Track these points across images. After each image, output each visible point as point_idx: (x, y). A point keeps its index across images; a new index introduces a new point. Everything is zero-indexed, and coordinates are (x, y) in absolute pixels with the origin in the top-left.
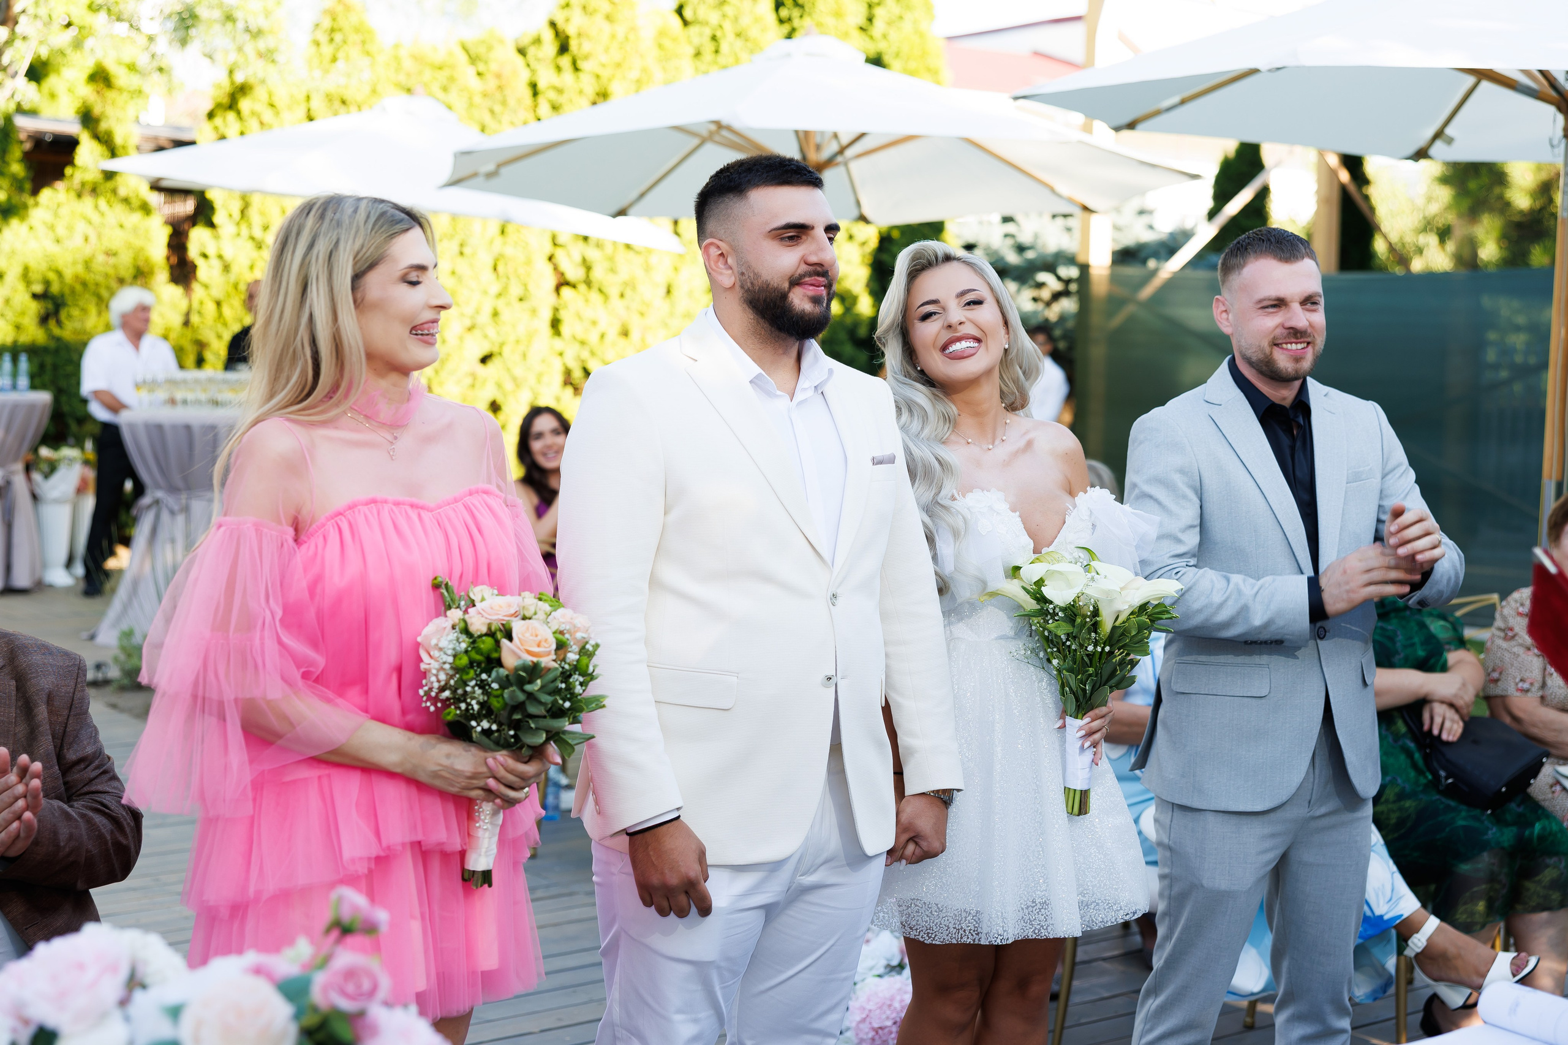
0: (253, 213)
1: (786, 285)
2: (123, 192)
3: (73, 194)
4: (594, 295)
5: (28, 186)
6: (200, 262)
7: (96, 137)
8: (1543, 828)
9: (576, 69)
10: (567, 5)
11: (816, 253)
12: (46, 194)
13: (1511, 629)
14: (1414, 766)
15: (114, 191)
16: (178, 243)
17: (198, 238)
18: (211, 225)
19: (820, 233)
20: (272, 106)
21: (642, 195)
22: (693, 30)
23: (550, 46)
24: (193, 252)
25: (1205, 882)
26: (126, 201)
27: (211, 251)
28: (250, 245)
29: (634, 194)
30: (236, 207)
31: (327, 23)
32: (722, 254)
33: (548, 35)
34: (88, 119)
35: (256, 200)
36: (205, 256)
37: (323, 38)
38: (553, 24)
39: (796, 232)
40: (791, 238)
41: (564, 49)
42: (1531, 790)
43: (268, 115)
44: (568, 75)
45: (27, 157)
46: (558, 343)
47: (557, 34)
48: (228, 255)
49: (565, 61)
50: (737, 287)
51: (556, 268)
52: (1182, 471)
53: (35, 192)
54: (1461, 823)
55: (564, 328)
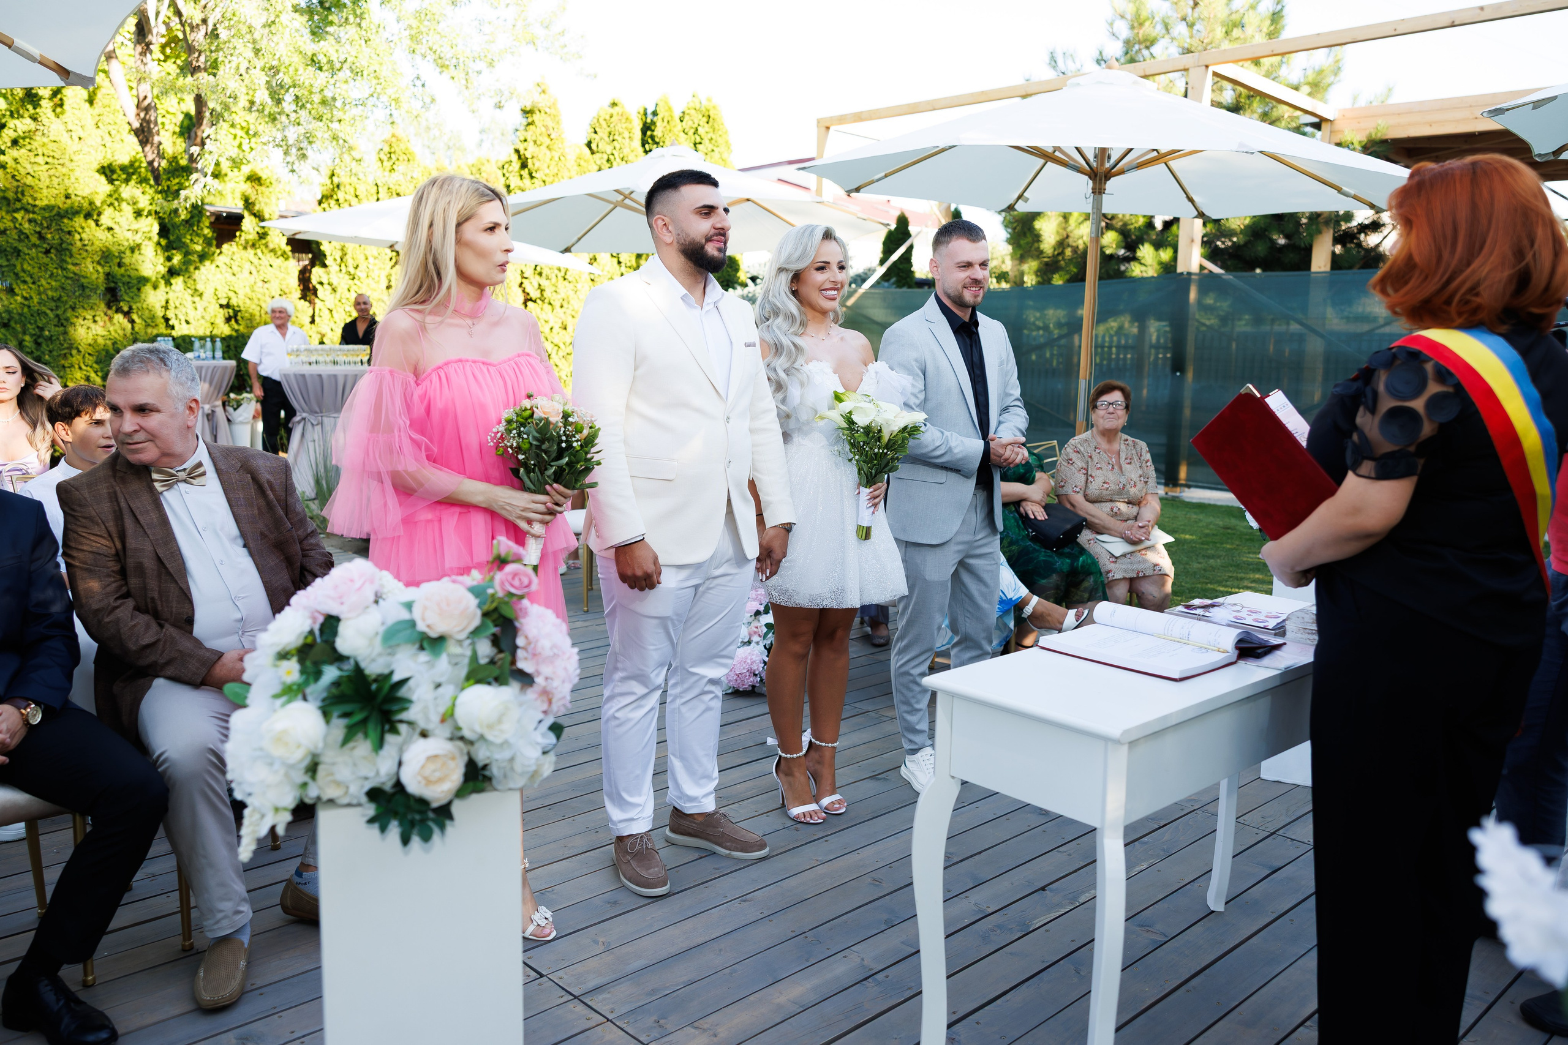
0: (348, 258)
1: (704, 241)
2: (271, 246)
3: (241, 248)
4: (546, 306)
5: (214, 243)
6: (318, 287)
7: (254, 214)
8: (1084, 561)
9: (532, 177)
10: (525, 141)
11: (720, 222)
12: (225, 247)
13: (1071, 460)
14: (1018, 526)
15: (267, 246)
16: (304, 278)
17: (317, 273)
18: (325, 266)
19: (721, 211)
20: (357, 196)
21: (579, 239)
22: (597, 156)
23: (517, 165)
24: (314, 282)
25: (927, 578)
26: (273, 251)
27: (325, 281)
28: (347, 277)
29: (575, 239)
30: (338, 255)
31: (386, 149)
32: (665, 224)
33: (515, 157)
34: (248, 204)
35: (349, 249)
36: (321, 283)
37: (385, 158)
38: (517, 151)
39: (708, 210)
40: (706, 214)
41: (524, 166)
42: (1078, 540)
43: (354, 201)
44: (527, 180)
45: (212, 225)
47: (520, 157)
48: (335, 284)
49: (525, 173)
50: (675, 243)
51: (524, 291)
52: (916, 360)
53: (219, 246)
54: (1042, 558)
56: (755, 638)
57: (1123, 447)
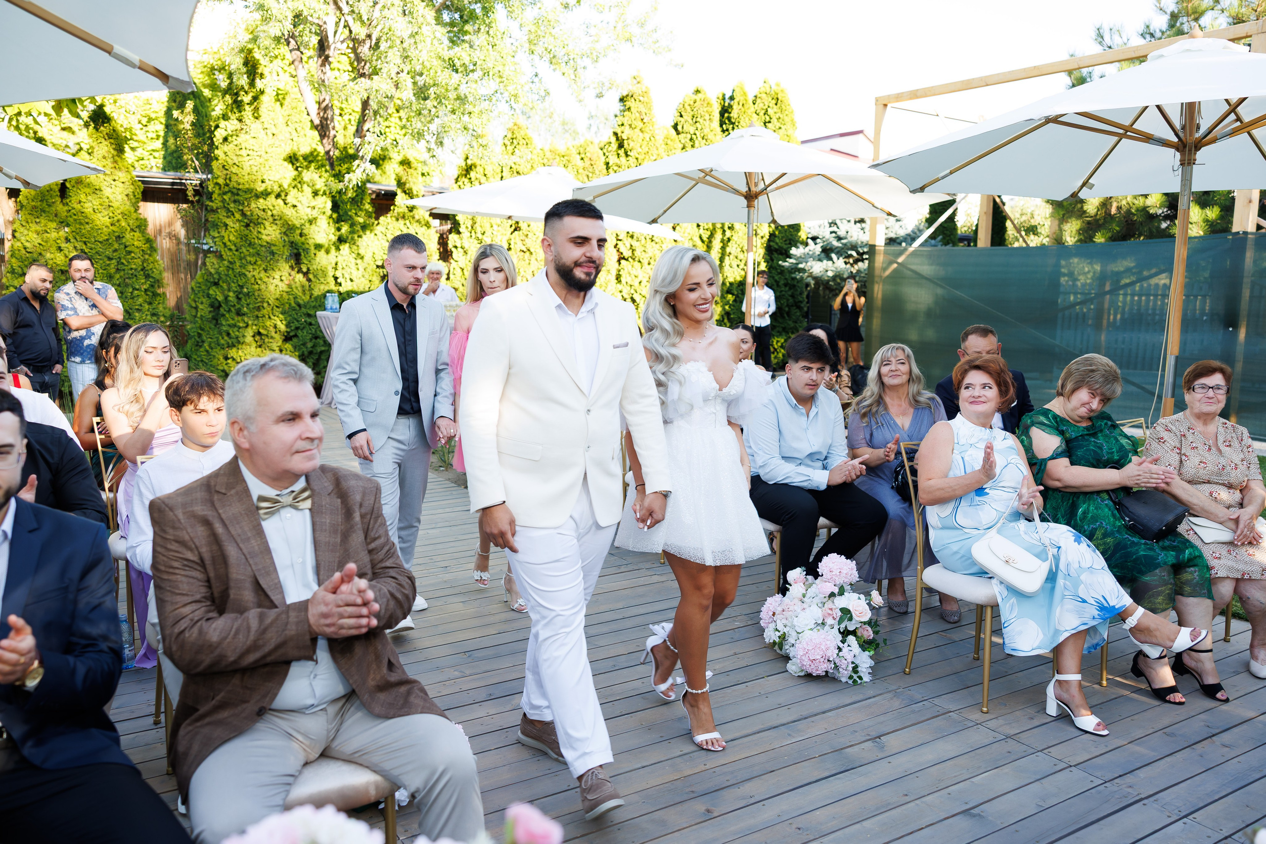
0: (477, 225)
1: (573, 265)
2: (417, 217)
3: (394, 219)
4: (636, 264)
5: (374, 215)
6: (453, 250)
7: (405, 192)
8: (1190, 554)
9: (627, 155)
10: (623, 125)
11: (590, 252)
12: (382, 218)
15: (414, 218)
16: (443, 241)
17: (453, 239)
18: (459, 233)
19: (594, 242)
20: (485, 175)
21: (664, 213)
22: (681, 136)
23: (615, 145)
24: (450, 246)
26: (418, 221)
27: (459, 245)
28: (477, 242)
29: (660, 213)
30: (469, 223)
31: (510, 136)
32: (549, 245)
33: (613, 139)
34: (400, 184)
35: (478, 219)
36: (456, 247)
37: (508, 143)
38: (616, 134)
39: (581, 241)
40: (579, 243)
41: (621, 146)
42: (1179, 530)
43: (483, 179)
44: (623, 158)
45: (373, 202)
46: (620, 287)
47: (617, 139)
48: (466, 247)
49: (622, 152)
51: (618, 251)
53: (377, 218)
55: (623, 279)
56: (830, 621)
57: (1221, 429)
